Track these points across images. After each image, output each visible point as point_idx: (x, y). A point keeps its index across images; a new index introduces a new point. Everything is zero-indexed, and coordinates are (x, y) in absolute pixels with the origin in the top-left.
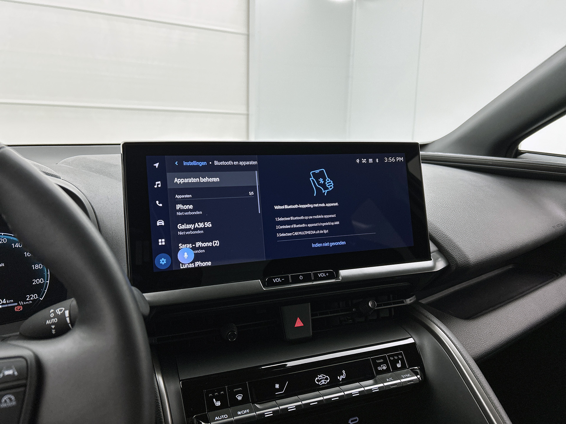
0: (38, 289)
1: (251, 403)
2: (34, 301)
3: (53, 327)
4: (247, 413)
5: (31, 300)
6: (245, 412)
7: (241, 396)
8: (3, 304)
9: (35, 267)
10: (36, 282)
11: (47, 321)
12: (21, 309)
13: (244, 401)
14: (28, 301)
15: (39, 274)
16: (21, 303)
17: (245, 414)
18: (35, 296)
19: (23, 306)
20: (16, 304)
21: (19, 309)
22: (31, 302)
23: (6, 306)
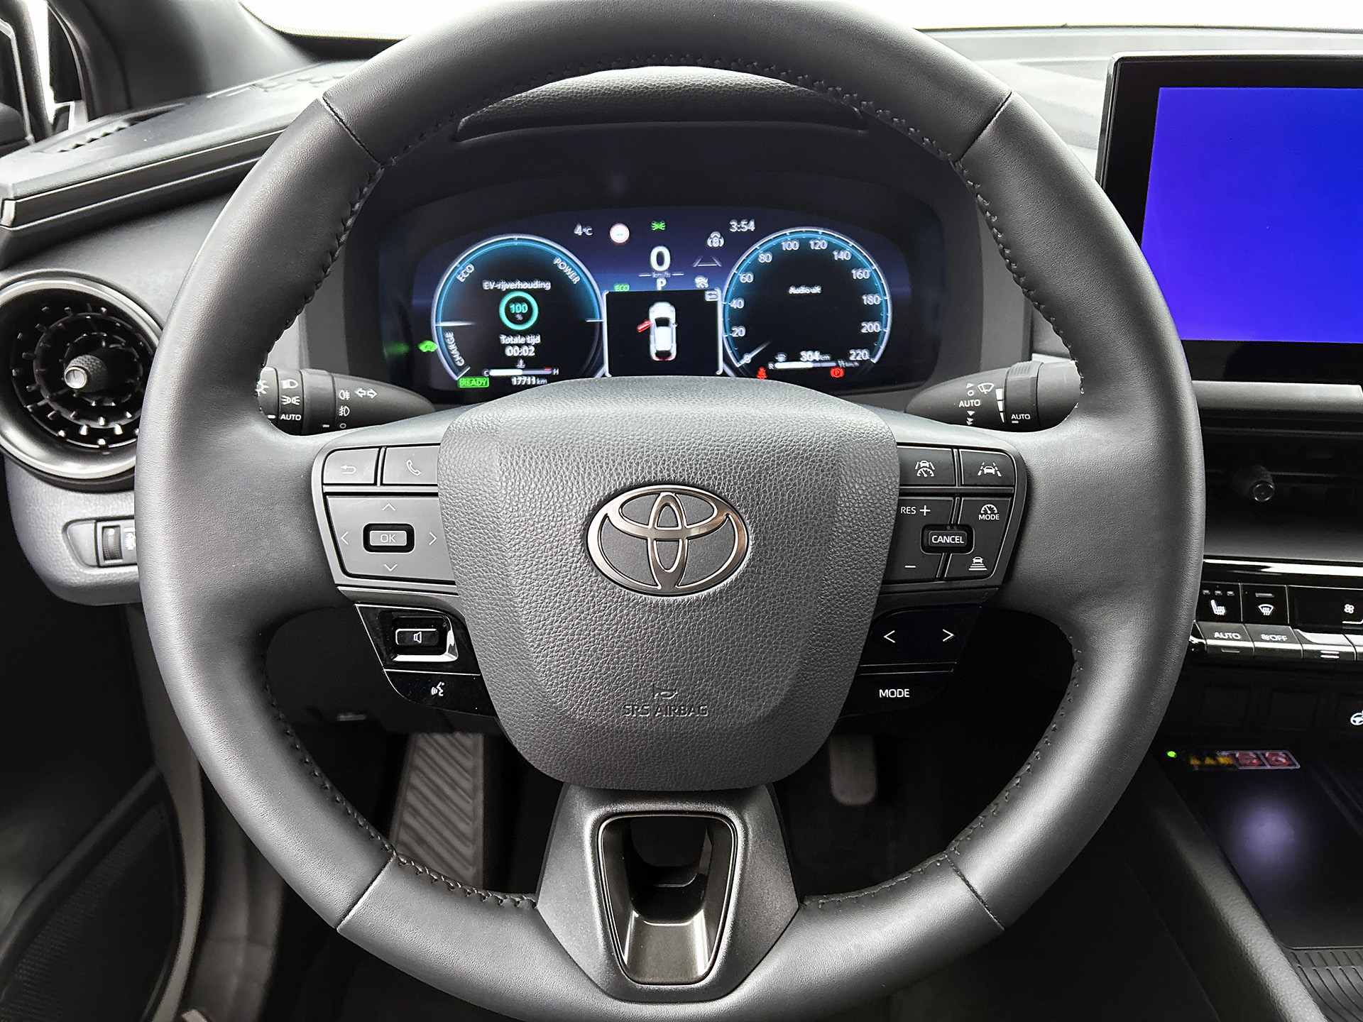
0: (869, 342)
1: (1289, 625)
2: (862, 362)
3: (971, 413)
4: (1282, 641)
5: (857, 361)
6: (1278, 638)
7: (1270, 608)
8: (814, 361)
9: (867, 299)
10: (869, 327)
11: (962, 402)
12: (841, 375)
13: (1276, 619)
14: (853, 361)
15: (873, 313)
16: (842, 363)
17: (1278, 642)
18: (863, 354)
19: (846, 369)
20: (833, 364)
21: (838, 375)
22: (857, 364)
23: (818, 365)
